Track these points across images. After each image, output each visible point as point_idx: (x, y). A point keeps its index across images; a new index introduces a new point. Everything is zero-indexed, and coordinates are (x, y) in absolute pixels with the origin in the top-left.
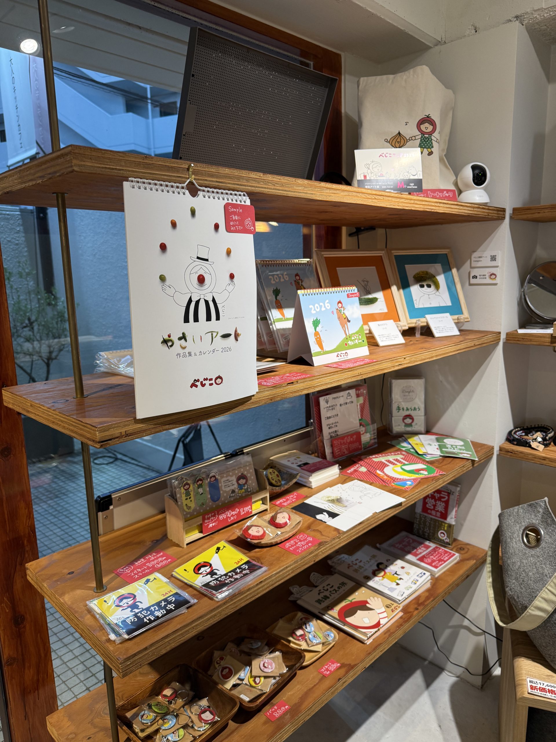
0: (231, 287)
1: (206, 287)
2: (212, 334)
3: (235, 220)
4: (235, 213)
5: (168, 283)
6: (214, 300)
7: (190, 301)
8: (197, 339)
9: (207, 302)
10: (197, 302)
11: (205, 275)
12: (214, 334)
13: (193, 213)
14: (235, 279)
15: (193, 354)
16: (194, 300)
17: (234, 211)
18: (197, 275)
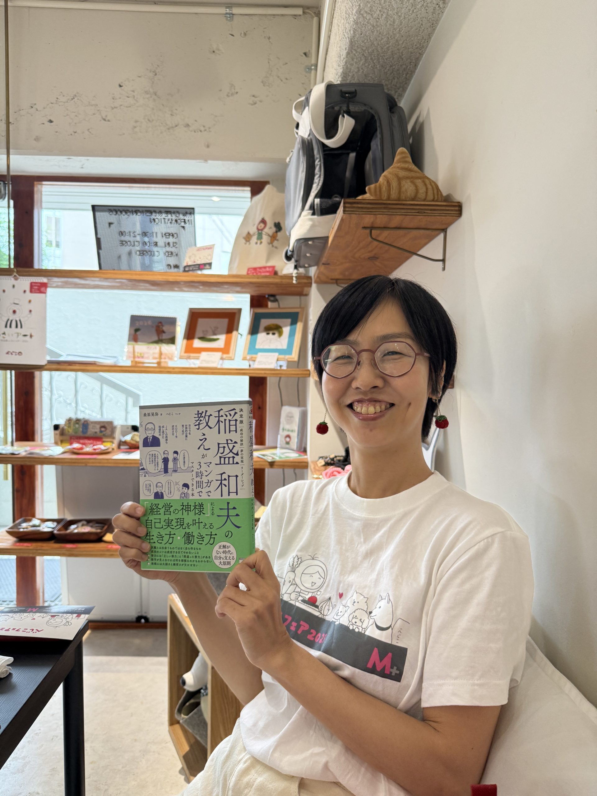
1: (17, 315)
3: (35, 289)
6: (20, 321)
7: (8, 320)
8: (11, 335)
9: (16, 321)
10: (11, 321)
12: (19, 334)
13: (14, 286)
14: (32, 312)
15: (8, 341)
16: (11, 319)
18: (13, 310)
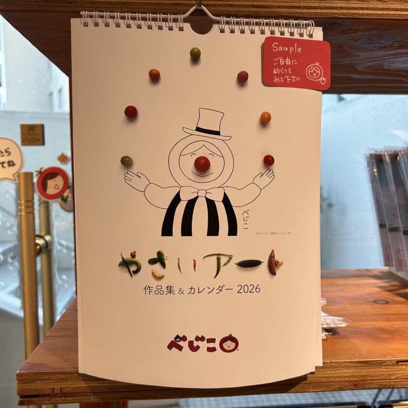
0: (266, 179)
1: (211, 177)
2: (219, 259)
3: (285, 66)
4: (285, 55)
5: (135, 169)
6: (226, 201)
7: (177, 199)
8: (187, 266)
9: (211, 204)
10: (191, 204)
11: (210, 158)
12: (224, 260)
13: (195, 57)
14: (275, 166)
15: (176, 289)
16: (185, 198)
17: (283, 51)
18: (195, 157)
